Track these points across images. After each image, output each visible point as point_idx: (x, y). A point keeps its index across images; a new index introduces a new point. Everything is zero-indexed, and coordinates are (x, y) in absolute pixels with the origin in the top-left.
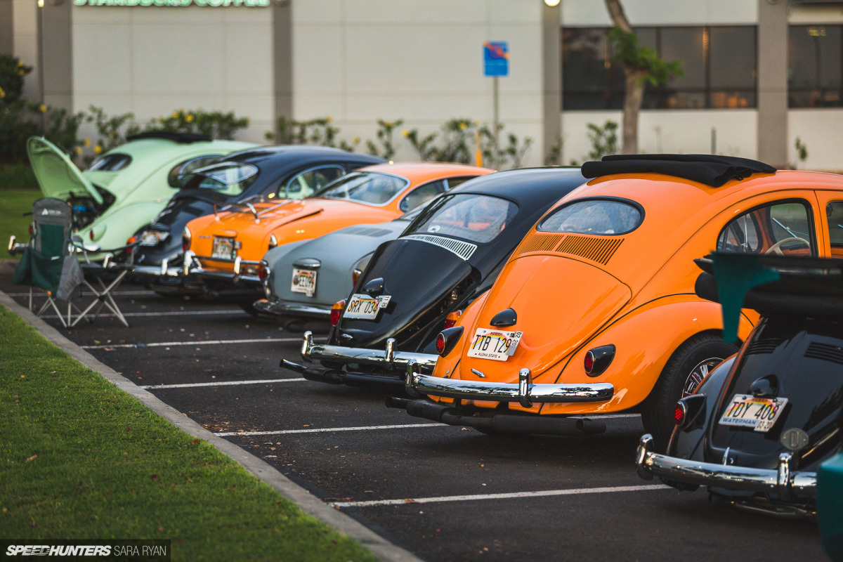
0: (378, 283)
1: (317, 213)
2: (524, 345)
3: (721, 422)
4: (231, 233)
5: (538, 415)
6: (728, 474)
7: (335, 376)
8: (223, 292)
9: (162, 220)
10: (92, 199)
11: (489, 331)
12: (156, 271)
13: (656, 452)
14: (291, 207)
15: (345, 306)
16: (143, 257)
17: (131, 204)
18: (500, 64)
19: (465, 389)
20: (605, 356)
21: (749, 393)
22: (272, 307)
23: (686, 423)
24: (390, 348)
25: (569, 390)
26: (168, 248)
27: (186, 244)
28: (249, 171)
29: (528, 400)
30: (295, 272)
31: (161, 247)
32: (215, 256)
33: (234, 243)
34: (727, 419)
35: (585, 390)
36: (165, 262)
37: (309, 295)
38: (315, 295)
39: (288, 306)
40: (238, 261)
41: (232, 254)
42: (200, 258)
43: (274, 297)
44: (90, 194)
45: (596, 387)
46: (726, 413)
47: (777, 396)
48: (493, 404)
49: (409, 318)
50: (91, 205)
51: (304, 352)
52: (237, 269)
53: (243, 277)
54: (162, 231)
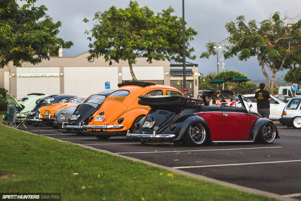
0: (78, 113)
1: (66, 105)
2: (106, 118)
3: (143, 127)
4: (49, 110)
5: (109, 132)
6: (144, 136)
7: (69, 132)
8: (47, 122)
9: (34, 109)
10: (20, 107)
11: (99, 116)
12: (33, 120)
13: (130, 133)
14: (61, 104)
15: (71, 118)
16: (30, 117)
17: (28, 108)
18: (109, 86)
19: (94, 127)
20: (122, 120)
21: (148, 121)
22: (57, 123)
23: (136, 129)
24: (80, 125)
25: (115, 126)
26: (36, 115)
27: (39, 113)
28: (53, 99)
29: (106, 129)
30: (61, 115)
31: (34, 115)
32: (45, 114)
33: (49, 112)
34: (144, 126)
35: (118, 126)
36: (35, 118)
37: (64, 119)
38: (65, 119)
39: (60, 122)
40: (50, 115)
41: (49, 114)
42: (42, 115)
43: (57, 121)
44: (20, 106)
45: (120, 126)
46: (144, 125)
47: (153, 121)
48: (99, 130)
49: (84, 119)
50: (20, 108)
51: (62, 127)
52: (50, 117)
53: (51, 119)
54: (34, 112)
